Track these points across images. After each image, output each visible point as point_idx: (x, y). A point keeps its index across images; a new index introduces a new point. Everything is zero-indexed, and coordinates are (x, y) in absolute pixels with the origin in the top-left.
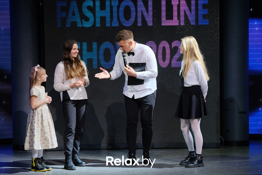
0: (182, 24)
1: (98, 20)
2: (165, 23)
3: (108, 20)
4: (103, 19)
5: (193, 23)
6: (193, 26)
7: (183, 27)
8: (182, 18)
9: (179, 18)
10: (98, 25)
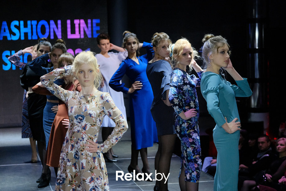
0: (82, 37)
1: (22, 35)
2: (70, 36)
3: (30, 35)
4: (26, 34)
5: (90, 36)
6: (90, 39)
7: (83, 39)
8: (82, 33)
9: (80, 33)
10: (23, 38)
